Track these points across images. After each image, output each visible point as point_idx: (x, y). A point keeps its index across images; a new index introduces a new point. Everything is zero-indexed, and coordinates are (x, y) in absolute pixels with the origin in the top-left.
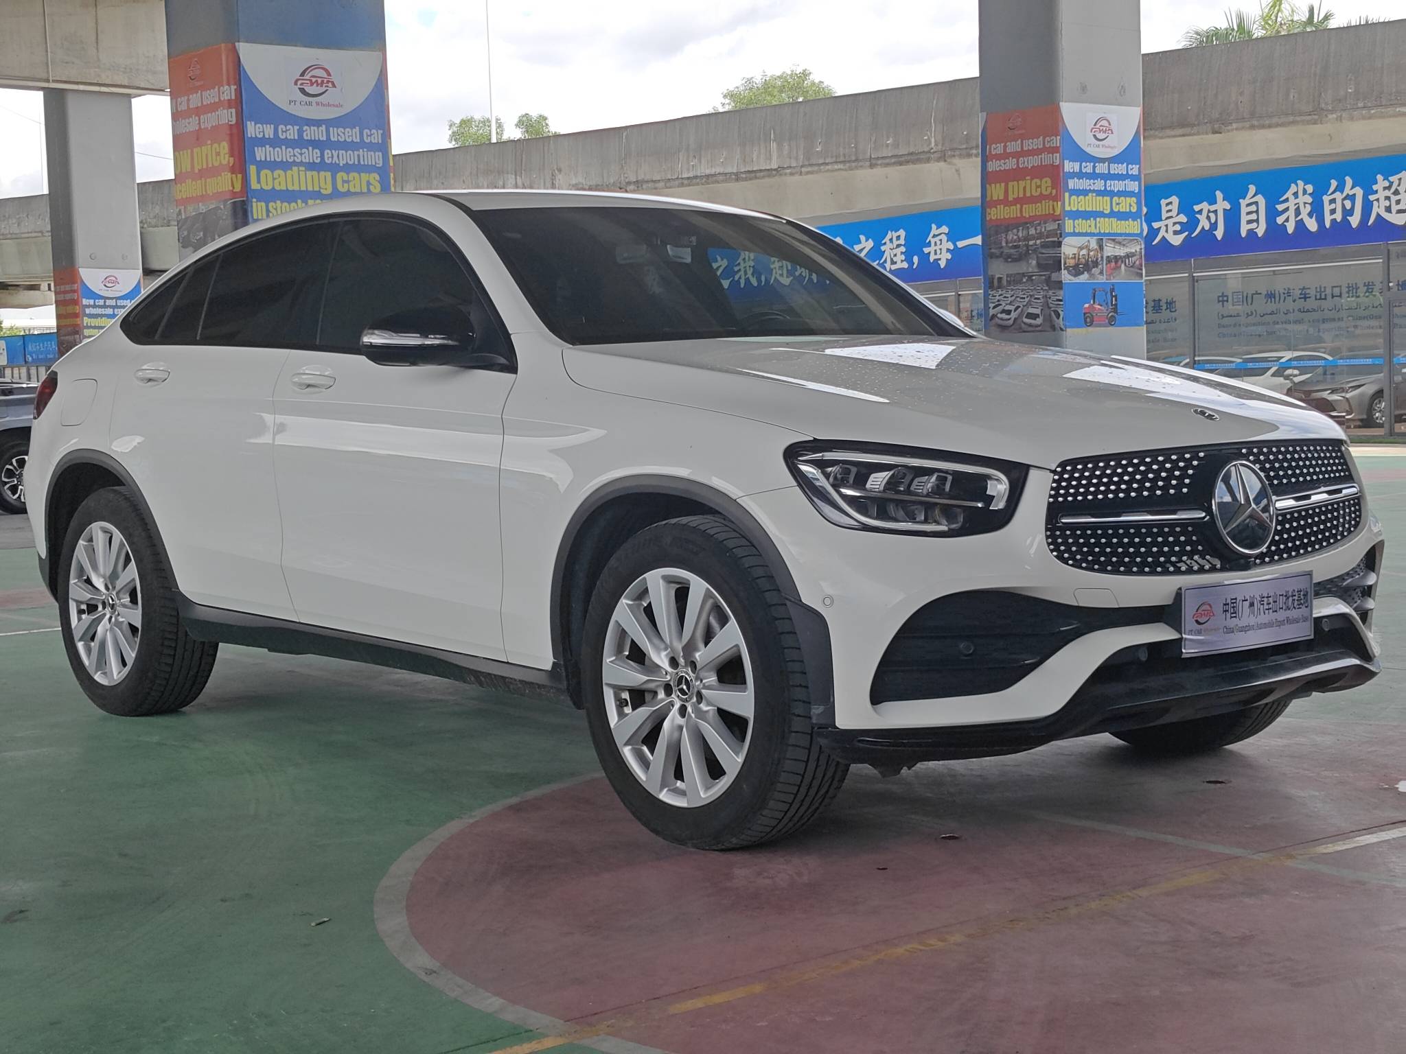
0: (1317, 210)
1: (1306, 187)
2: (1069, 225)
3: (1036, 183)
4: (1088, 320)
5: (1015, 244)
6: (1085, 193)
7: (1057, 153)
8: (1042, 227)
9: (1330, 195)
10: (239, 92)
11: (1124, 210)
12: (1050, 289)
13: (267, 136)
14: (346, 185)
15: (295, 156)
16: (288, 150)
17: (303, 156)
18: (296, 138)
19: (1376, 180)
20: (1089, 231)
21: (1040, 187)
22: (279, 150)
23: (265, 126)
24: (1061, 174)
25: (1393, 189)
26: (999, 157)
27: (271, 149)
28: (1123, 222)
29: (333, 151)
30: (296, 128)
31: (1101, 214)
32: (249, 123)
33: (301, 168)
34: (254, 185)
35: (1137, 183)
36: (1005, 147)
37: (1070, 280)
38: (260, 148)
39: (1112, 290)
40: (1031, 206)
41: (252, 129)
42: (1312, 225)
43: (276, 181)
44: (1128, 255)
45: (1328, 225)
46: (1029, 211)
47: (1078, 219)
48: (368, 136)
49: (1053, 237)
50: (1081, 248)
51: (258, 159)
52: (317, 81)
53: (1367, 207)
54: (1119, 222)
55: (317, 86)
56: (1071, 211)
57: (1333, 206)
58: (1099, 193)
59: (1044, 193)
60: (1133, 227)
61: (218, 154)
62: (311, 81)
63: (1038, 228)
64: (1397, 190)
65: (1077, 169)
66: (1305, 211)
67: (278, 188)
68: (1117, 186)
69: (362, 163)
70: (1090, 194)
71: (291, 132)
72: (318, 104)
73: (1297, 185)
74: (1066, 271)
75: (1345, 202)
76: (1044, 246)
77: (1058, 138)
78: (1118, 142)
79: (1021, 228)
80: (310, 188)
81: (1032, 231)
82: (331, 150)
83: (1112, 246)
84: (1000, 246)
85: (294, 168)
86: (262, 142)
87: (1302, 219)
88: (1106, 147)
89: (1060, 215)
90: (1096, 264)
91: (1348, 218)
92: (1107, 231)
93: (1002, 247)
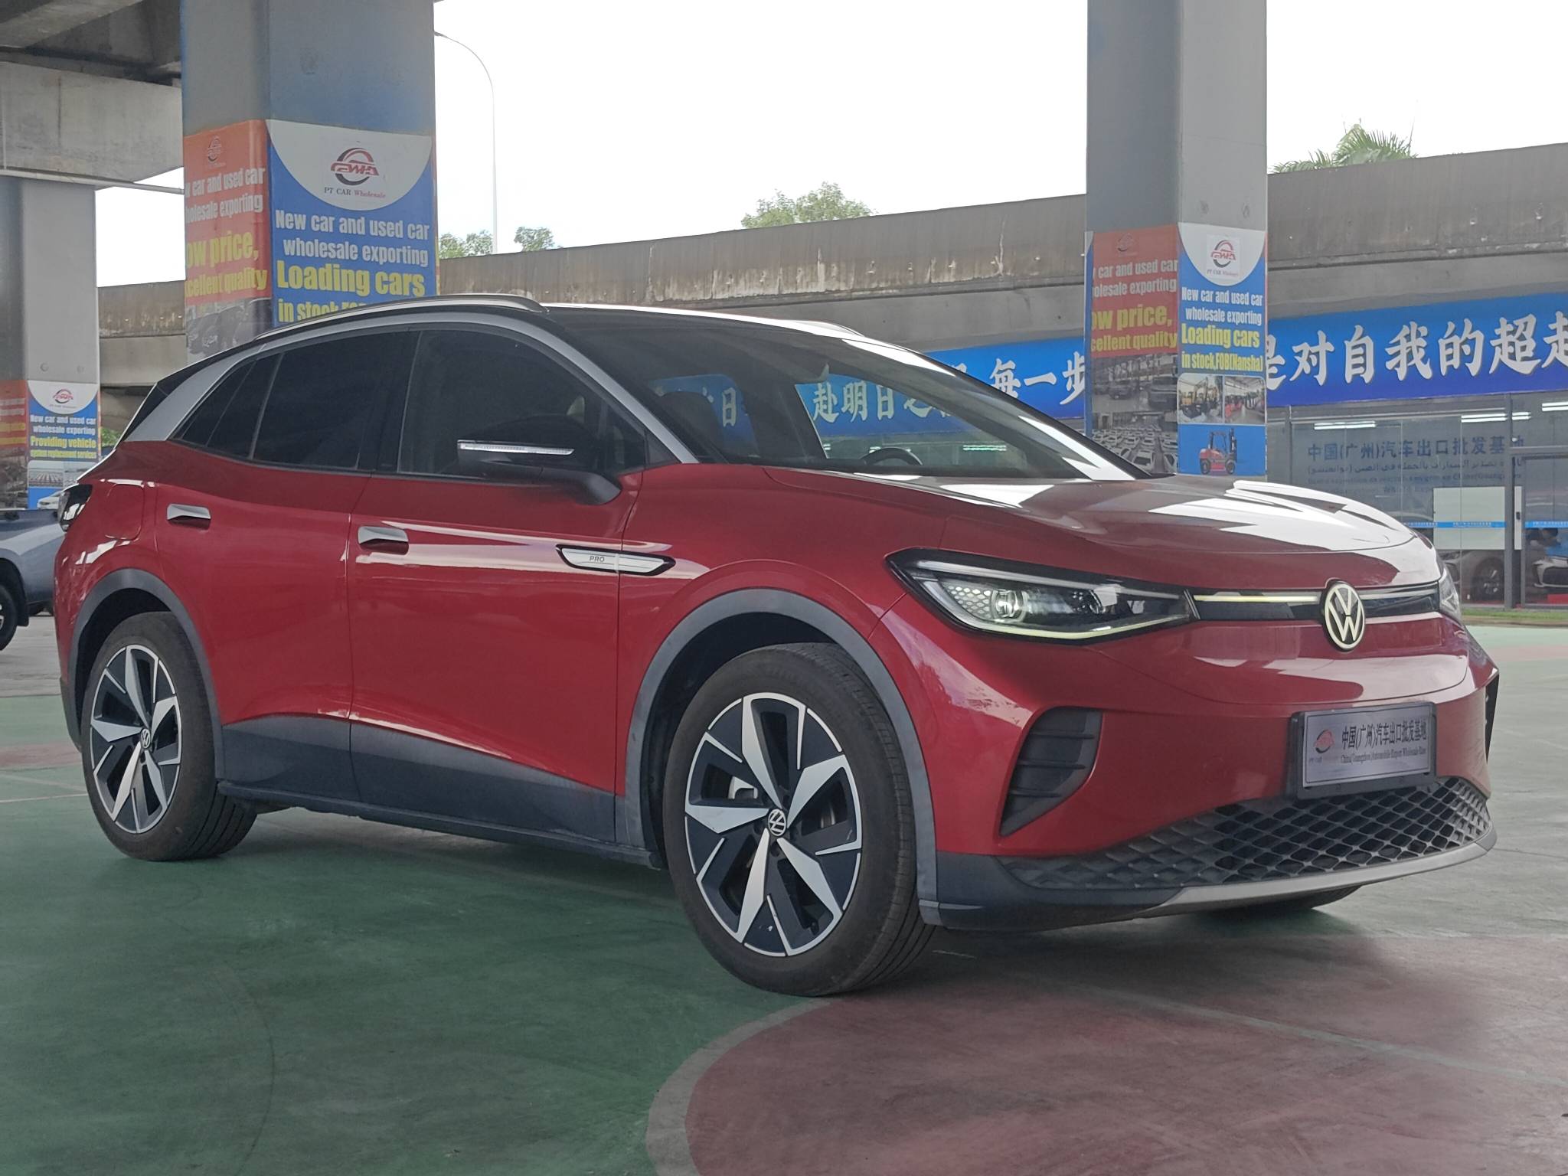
0: (1432, 355)
1: (1419, 329)
2: (1186, 360)
3: (1149, 312)
4: (1205, 466)
5: (1124, 379)
6: (1204, 324)
7: (1173, 278)
8: (1155, 362)
9: (1448, 338)
10: (268, 176)
11: (1246, 345)
12: (1163, 431)
13: (298, 228)
14: (385, 286)
15: (328, 251)
16: (322, 244)
17: (339, 251)
18: (331, 230)
19: (1499, 324)
20: (1207, 368)
21: (1154, 316)
22: (312, 244)
23: (295, 215)
24: (1178, 302)
25: (1518, 334)
26: (1106, 281)
27: (302, 242)
28: (1244, 358)
29: (373, 247)
30: (332, 219)
31: (1220, 349)
32: (277, 211)
33: (338, 266)
34: (282, 284)
35: (1260, 315)
36: (1115, 270)
37: (1186, 421)
38: (289, 241)
39: (1232, 435)
40: (1142, 337)
41: (281, 219)
42: (1426, 372)
43: (306, 279)
44: (1249, 396)
45: (1444, 371)
46: (1141, 342)
47: (1195, 353)
48: (412, 231)
49: (1168, 373)
50: (1198, 386)
51: (287, 253)
52: (357, 167)
53: (1489, 353)
54: (1240, 358)
55: (357, 172)
56: (1189, 344)
57: (1450, 351)
58: (1220, 325)
59: (1159, 323)
60: (1253, 364)
61: (240, 246)
62: (350, 166)
63: (1151, 362)
64: (1522, 335)
65: (1195, 298)
66: (1418, 356)
67: (308, 287)
68: (1239, 318)
69: (405, 262)
70: (1209, 326)
71: (326, 224)
72: (357, 193)
73: (1409, 326)
74: (1181, 411)
75: (1464, 347)
76: (1157, 382)
77: (1176, 262)
78: (1240, 269)
79: (1131, 362)
80: (345, 289)
81: (1144, 366)
82: (370, 246)
83: (1232, 385)
84: (1106, 381)
85: (327, 265)
86: (293, 234)
87: (1415, 365)
88: (1227, 274)
89: (1175, 349)
90: (1214, 404)
91: (1467, 364)
92: (1227, 369)
93: (1108, 383)
